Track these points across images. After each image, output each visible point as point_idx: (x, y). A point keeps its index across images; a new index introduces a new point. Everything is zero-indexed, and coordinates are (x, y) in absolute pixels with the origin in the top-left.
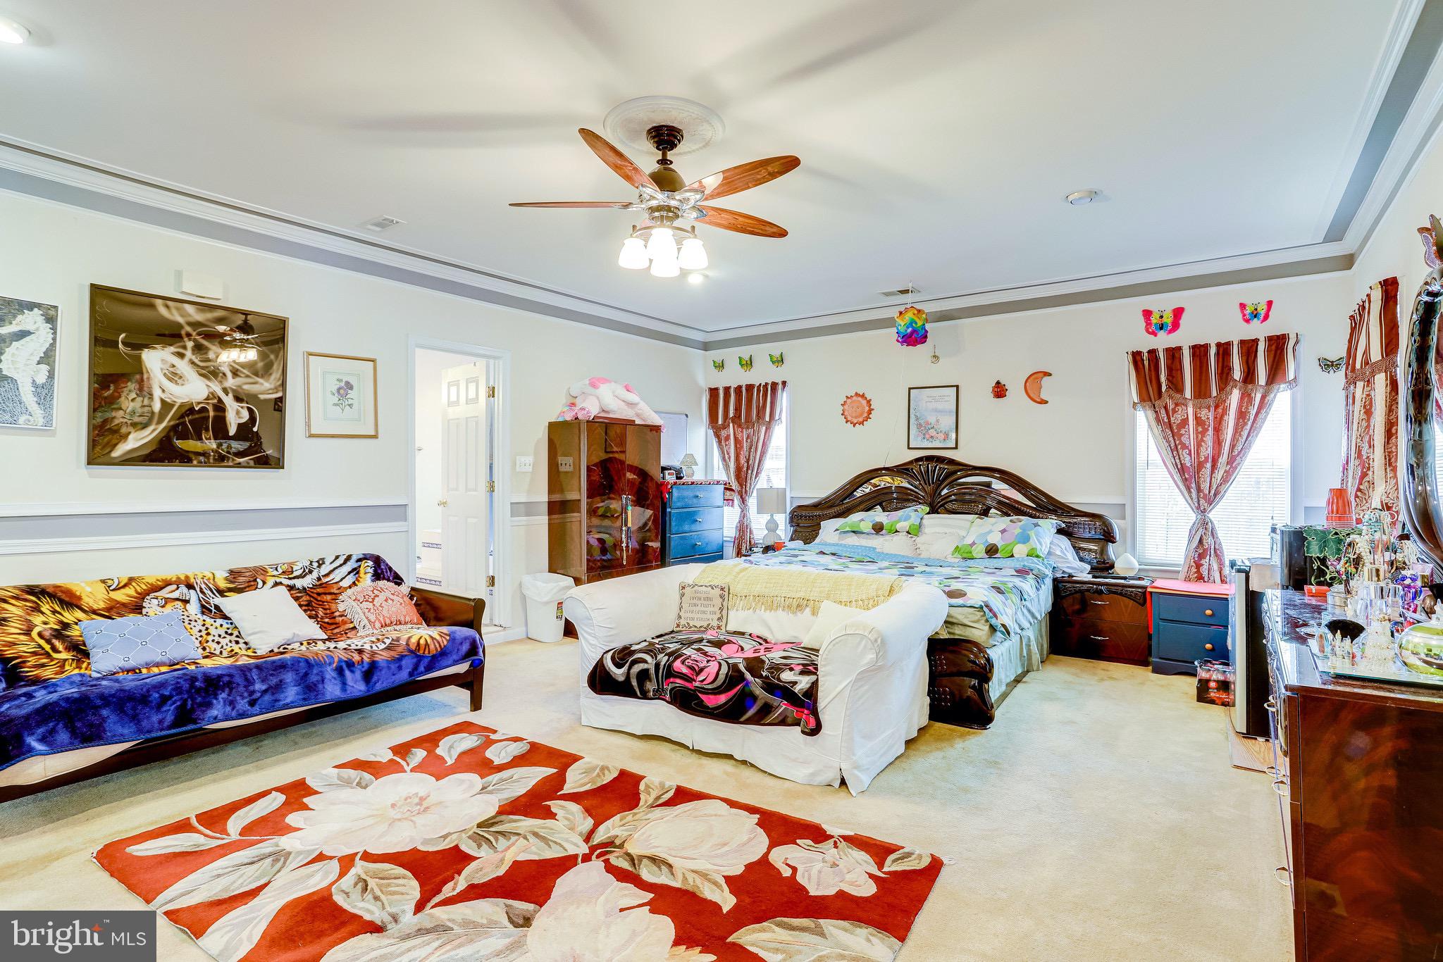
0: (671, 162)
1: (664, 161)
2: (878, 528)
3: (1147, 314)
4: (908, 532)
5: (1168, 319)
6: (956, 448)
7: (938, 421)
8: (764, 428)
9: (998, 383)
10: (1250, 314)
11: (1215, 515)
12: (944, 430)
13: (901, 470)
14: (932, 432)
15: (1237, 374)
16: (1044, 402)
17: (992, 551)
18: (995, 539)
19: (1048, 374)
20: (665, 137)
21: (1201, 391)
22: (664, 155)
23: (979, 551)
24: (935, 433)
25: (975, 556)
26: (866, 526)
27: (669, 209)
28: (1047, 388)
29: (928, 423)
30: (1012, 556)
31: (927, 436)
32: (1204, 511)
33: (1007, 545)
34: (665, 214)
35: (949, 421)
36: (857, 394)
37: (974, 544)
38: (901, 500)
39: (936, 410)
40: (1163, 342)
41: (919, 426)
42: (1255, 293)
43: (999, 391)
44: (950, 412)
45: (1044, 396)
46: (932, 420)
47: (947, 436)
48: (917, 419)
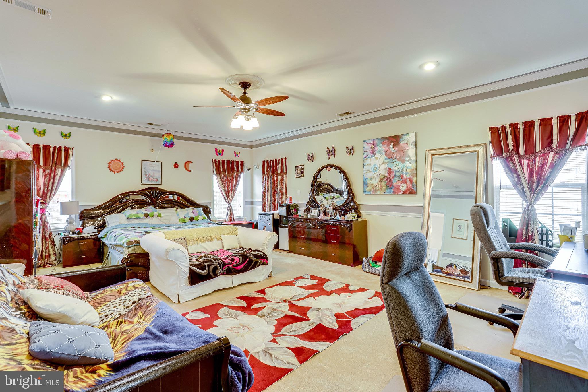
0: (247, 93)
1: (245, 93)
2: (146, 216)
3: (216, 150)
4: (158, 216)
5: (221, 152)
6: (161, 184)
7: (154, 174)
8: (60, 170)
9: (176, 163)
10: (236, 155)
11: (232, 204)
12: (156, 178)
13: (141, 192)
14: (151, 178)
15: (236, 169)
16: (190, 171)
17: (192, 219)
18: (192, 215)
19: (191, 162)
20: (245, 85)
21: (229, 173)
22: (245, 91)
23: (187, 219)
24: (153, 179)
25: (186, 221)
26: (141, 215)
27: (246, 109)
28: (191, 167)
29: (150, 175)
30: (198, 220)
31: (149, 180)
32: (230, 203)
33: (196, 217)
34: (245, 110)
35: (158, 175)
36: (116, 159)
37: (185, 218)
38: (141, 204)
39: (153, 170)
40: (220, 158)
41: (146, 175)
42: (237, 149)
43: (176, 166)
44: (159, 171)
45: (190, 169)
46: (152, 174)
47: (157, 180)
48: (145, 173)
